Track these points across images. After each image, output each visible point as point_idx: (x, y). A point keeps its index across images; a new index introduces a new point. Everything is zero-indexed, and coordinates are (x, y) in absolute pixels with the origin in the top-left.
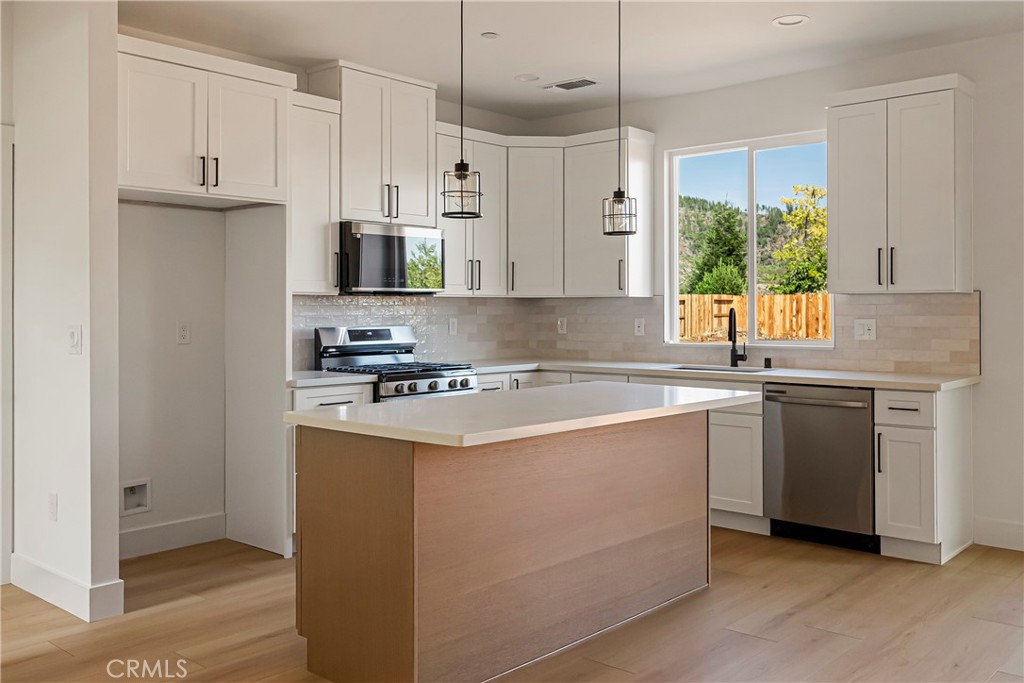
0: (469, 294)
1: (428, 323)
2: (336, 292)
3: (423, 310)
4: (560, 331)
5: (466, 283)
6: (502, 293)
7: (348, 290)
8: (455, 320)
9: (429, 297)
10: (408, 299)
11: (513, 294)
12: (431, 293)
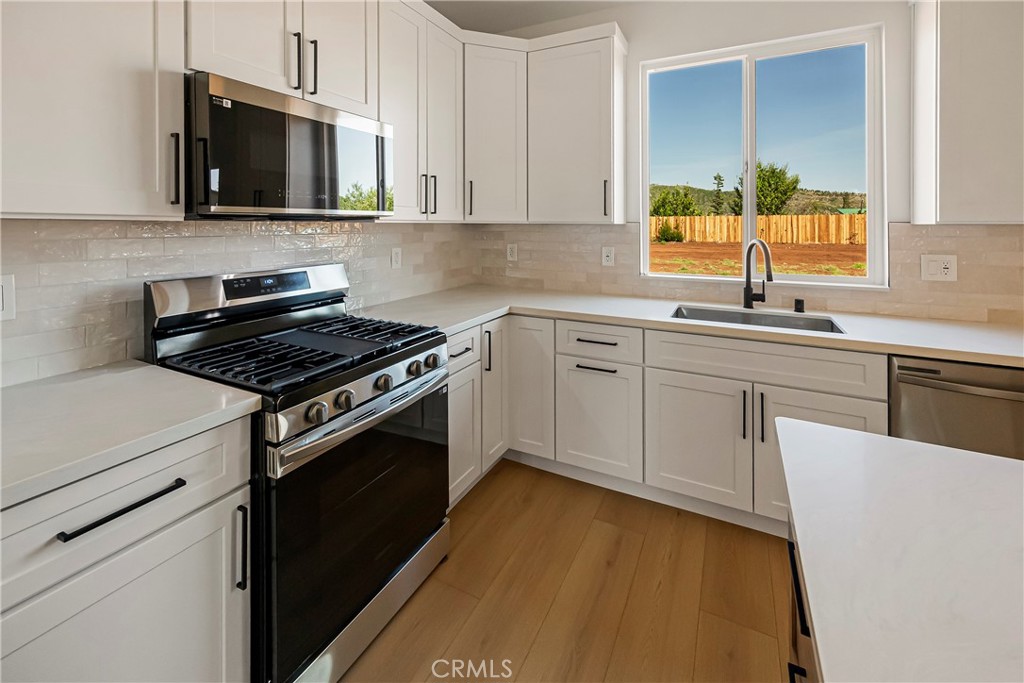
0: (422, 219)
1: (364, 257)
2: (180, 216)
3: (358, 239)
4: (509, 258)
5: (419, 204)
6: (458, 218)
7: (202, 210)
8: (399, 250)
9: (367, 224)
10: (336, 225)
11: (470, 220)
12: (371, 218)
